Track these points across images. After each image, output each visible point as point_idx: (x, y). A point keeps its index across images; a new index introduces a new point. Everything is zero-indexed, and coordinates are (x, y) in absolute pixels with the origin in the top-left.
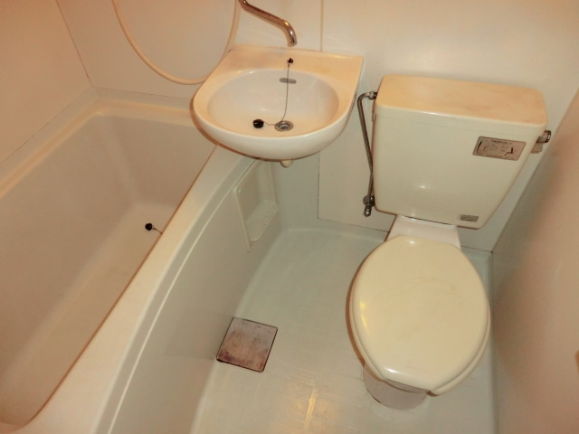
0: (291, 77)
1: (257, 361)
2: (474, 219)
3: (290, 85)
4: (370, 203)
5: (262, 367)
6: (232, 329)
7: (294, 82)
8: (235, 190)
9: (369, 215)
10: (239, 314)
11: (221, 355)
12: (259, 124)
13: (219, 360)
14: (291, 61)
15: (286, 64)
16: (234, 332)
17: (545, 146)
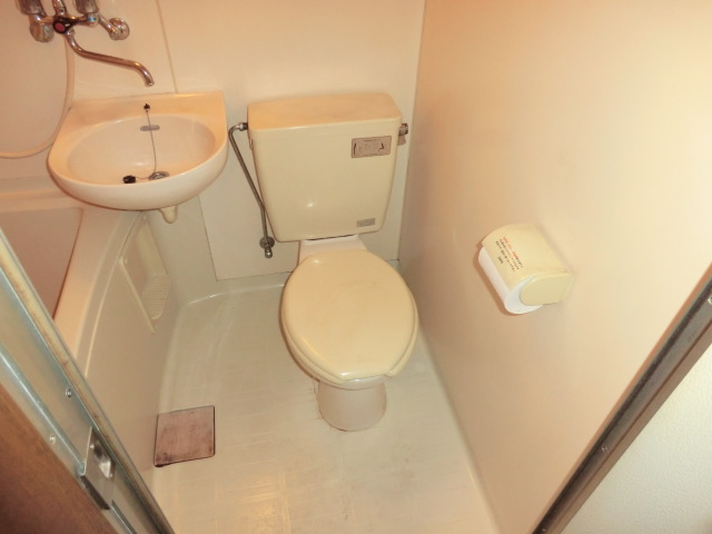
0: (153, 123)
1: (204, 447)
2: (371, 222)
3: (154, 132)
4: (268, 244)
5: (212, 451)
6: (161, 427)
7: (157, 128)
8: (121, 262)
9: (271, 256)
10: (164, 409)
11: (158, 459)
12: (130, 180)
13: (158, 466)
14: (147, 107)
15: (144, 110)
16: (165, 430)
17: (408, 137)
